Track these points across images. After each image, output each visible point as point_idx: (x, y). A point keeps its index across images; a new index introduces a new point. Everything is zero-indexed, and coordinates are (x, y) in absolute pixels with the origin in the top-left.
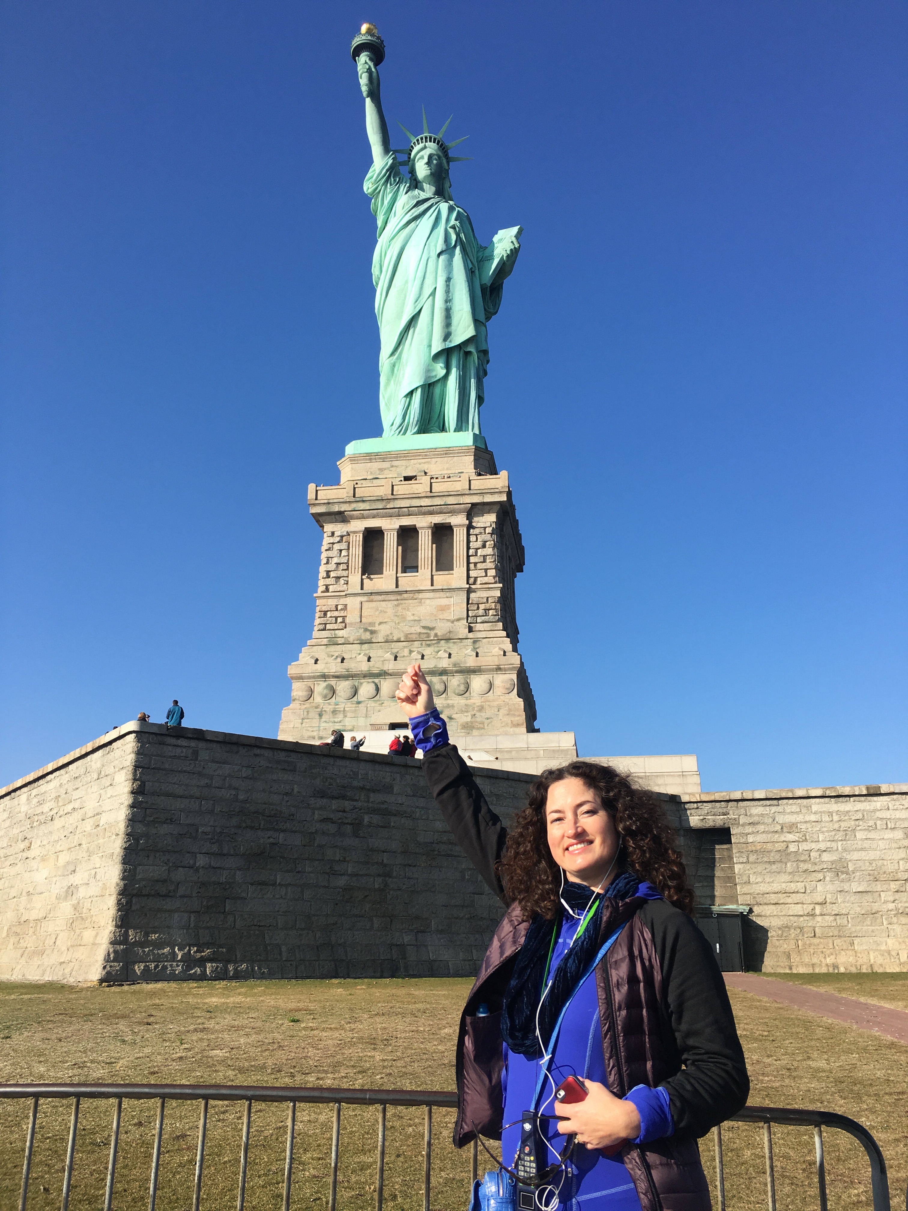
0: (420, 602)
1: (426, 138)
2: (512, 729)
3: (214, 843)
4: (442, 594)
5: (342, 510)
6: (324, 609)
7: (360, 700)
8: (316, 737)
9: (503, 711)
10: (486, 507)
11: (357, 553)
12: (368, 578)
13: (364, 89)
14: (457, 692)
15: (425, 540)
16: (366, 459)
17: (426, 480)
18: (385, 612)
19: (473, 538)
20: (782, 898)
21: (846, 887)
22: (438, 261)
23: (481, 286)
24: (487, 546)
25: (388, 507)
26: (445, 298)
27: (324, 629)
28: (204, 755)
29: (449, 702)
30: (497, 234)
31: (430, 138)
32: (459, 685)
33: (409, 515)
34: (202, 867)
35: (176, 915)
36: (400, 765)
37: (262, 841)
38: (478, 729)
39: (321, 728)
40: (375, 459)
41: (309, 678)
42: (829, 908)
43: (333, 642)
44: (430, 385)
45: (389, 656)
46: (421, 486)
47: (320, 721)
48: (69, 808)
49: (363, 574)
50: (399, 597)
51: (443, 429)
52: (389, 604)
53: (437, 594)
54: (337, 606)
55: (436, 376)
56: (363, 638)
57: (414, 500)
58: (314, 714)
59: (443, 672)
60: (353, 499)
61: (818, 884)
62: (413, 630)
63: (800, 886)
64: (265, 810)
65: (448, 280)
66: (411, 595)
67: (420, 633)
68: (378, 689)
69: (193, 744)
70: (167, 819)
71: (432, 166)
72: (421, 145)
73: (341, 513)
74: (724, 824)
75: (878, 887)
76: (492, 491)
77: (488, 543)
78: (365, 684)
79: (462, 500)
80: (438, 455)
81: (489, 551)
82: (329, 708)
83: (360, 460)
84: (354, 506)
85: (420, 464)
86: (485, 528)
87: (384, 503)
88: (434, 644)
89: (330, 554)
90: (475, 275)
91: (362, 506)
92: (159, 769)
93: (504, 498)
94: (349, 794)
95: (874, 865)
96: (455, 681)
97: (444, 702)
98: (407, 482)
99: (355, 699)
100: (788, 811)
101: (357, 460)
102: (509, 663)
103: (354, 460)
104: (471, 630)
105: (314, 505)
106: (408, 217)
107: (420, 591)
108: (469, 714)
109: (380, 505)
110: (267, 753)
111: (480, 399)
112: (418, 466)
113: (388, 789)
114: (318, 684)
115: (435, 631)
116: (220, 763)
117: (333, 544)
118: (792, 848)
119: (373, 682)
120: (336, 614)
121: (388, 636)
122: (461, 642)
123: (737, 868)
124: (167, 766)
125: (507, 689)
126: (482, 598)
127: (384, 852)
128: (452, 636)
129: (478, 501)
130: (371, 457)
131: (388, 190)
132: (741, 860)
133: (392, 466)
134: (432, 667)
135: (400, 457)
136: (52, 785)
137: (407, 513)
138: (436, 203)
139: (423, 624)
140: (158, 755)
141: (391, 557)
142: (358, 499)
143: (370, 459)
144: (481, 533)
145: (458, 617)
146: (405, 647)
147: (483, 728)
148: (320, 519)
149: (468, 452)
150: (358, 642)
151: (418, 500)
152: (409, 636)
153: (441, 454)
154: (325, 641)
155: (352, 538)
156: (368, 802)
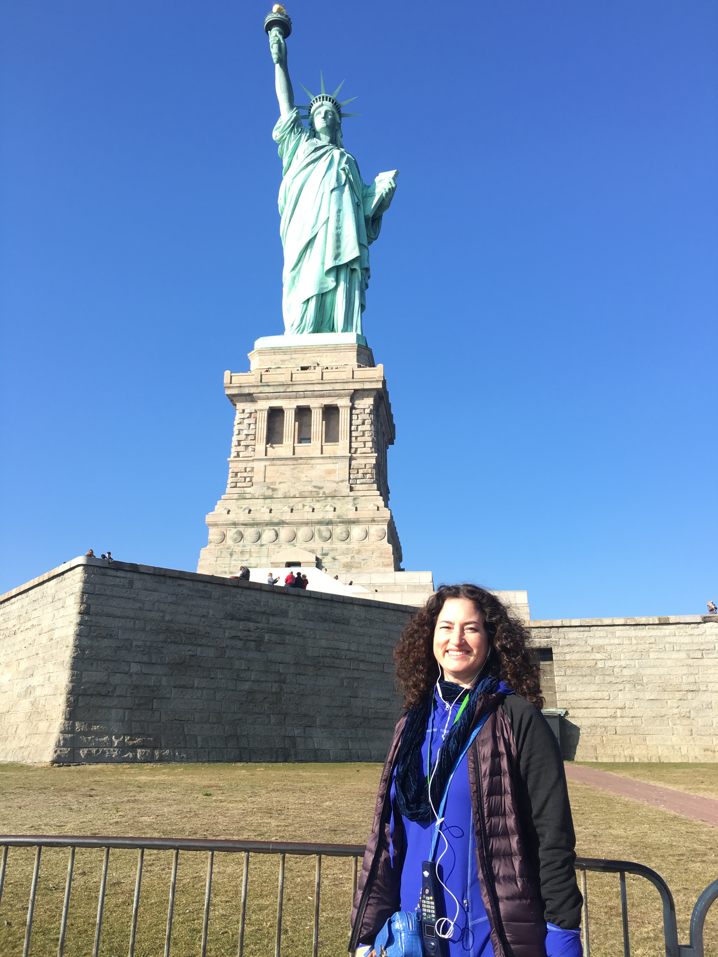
0: (312, 467)
1: (323, 97)
2: (383, 568)
3: (144, 654)
4: (329, 461)
5: (251, 392)
6: (236, 470)
7: (263, 543)
8: (228, 572)
9: (376, 554)
10: (365, 392)
11: (263, 427)
12: (271, 446)
13: (275, 57)
14: (340, 538)
15: (317, 417)
16: (271, 352)
17: (318, 369)
18: (284, 474)
19: (354, 417)
20: (591, 704)
21: (641, 696)
22: (331, 196)
23: (365, 216)
24: (366, 424)
25: (288, 391)
26: (336, 225)
27: (235, 487)
28: (138, 584)
29: (334, 546)
30: (378, 175)
31: (327, 97)
32: (341, 533)
33: (305, 398)
34: (135, 673)
35: (114, 711)
36: (294, 595)
37: (183, 653)
38: (356, 568)
39: (232, 565)
40: (278, 352)
41: (223, 525)
42: (627, 712)
43: (242, 497)
44: (323, 294)
45: (287, 509)
46: (314, 375)
47: (231, 560)
48: (28, 625)
49: (267, 443)
50: (295, 462)
51: (332, 330)
52: (288, 468)
53: (326, 461)
54: (245, 468)
55: (328, 287)
56: (266, 494)
57: (309, 386)
58: (226, 554)
59: (329, 523)
60: (260, 384)
61: (620, 693)
62: (306, 489)
63: (605, 695)
64: (186, 628)
65: (339, 211)
66: (305, 461)
67: (311, 491)
68: (277, 535)
69: (129, 575)
70: (107, 635)
71: (328, 120)
72: (319, 103)
73: (250, 395)
74: (548, 645)
75: (666, 696)
76: (371, 380)
77: (366, 421)
78: (267, 531)
79: (347, 386)
80: (328, 350)
81: (367, 427)
82: (238, 549)
83: (266, 353)
84: (261, 389)
85: (314, 357)
86: (364, 409)
87: (285, 387)
88: (322, 500)
89: (241, 427)
90: (360, 209)
91: (267, 389)
92: (102, 595)
93: (380, 386)
94: (253, 617)
95: (663, 678)
96: (339, 530)
97: (330, 546)
98: (303, 371)
99: (259, 542)
100: (598, 636)
101: (264, 353)
102: (382, 516)
103: (261, 353)
104: (351, 489)
105: (229, 387)
106: (308, 160)
107: (312, 458)
108: (349, 556)
109: (281, 389)
110: (189, 584)
111: (362, 307)
112: (312, 358)
113: (284, 614)
114: (230, 530)
115: (323, 490)
116: (151, 591)
117: (244, 419)
118: (600, 664)
119: (274, 529)
120: (245, 474)
121: (286, 493)
122: (344, 499)
123: (557, 679)
124: (108, 592)
125: (379, 536)
126: (361, 464)
127: (280, 663)
128: (337, 494)
129: (360, 388)
130: (275, 351)
131: (292, 138)
132: (560, 673)
133: (292, 359)
134: (320, 518)
135: (299, 351)
136: (15, 607)
137: (303, 396)
138: (330, 150)
139: (314, 484)
140: (101, 584)
141: (290, 431)
142: (264, 384)
143: (274, 352)
144: (361, 413)
145: (342, 479)
146: (299, 502)
147: (360, 567)
148: (233, 399)
149: (352, 349)
150: (262, 497)
151: (312, 386)
152: (303, 493)
153: (331, 350)
154: (236, 496)
155: (259, 415)
156: (268, 623)
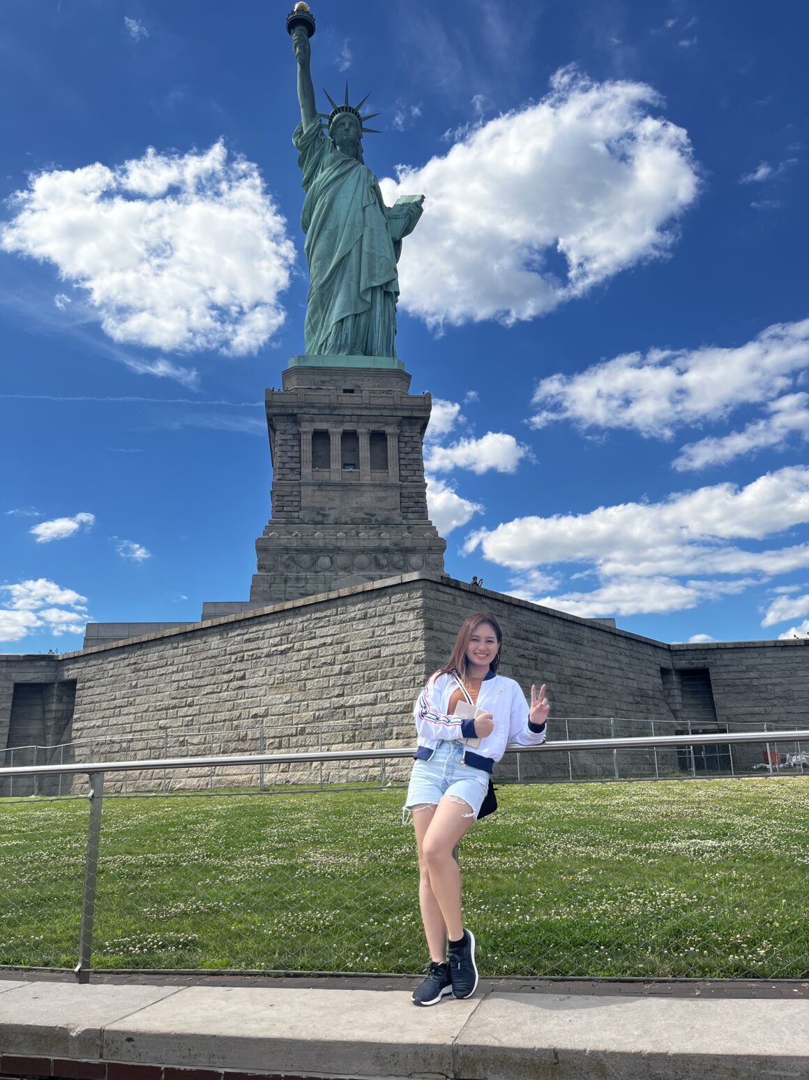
0: (362, 494)
1: (346, 108)
4: (379, 488)
5: (295, 412)
6: (281, 493)
7: (317, 570)
10: (413, 420)
11: (308, 450)
12: (318, 470)
14: (397, 566)
15: (364, 442)
16: (310, 372)
17: (365, 394)
18: (333, 500)
19: (402, 444)
22: (363, 212)
23: (393, 239)
25: (333, 413)
26: (370, 245)
27: (282, 511)
32: (398, 561)
39: (287, 592)
40: (318, 372)
41: (274, 550)
43: (290, 522)
44: (356, 315)
45: (341, 535)
47: (286, 587)
49: (314, 467)
50: (345, 489)
51: (365, 352)
52: (337, 494)
53: (376, 488)
54: (291, 492)
55: (363, 308)
56: (316, 519)
57: (356, 409)
58: (279, 580)
59: (386, 550)
60: (304, 404)
62: (357, 515)
65: (373, 230)
66: (355, 488)
67: (363, 519)
68: (332, 562)
71: (351, 132)
72: (342, 114)
73: (293, 415)
74: (705, 666)
76: (419, 408)
78: (321, 558)
79: (395, 413)
80: (369, 374)
81: (416, 455)
82: (292, 575)
83: (305, 372)
84: (306, 410)
85: (358, 380)
86: (412, 437)
87: (331, 410)
88: (376, 527)
89: (284, 448)
91: (312, 411)
93: (428, 414)
96: (395, 558)
98: (347, 394)
99: (313, 569)
101: (302, 372)
102: (439, 544)
103: (299, 372)
104: (405, 518)
105: (270, 406)
106: (337, 173)
107: (361, 484)
109: (328, 411)
112: (354, 381)
114: (281, 555)
115: (376, 517)
117: (286, 440)
119: (329, 556)
120: (291, 498)
121: (336, 519)
122: (398, 527)
123: (715, 697)
125: (437, 565)
126: (412, 492)
128: (390, 522)
129: (408, 415)
131: (316, 147)
133: (333, 380)
134: (377, 545)
135: (339, 373)
137: (350, 420)
138: (357, 165)
139: (366, 511)
141: (337, 455)
142: (308, 405)
143: (314, 372)
144: (409, 441)
145: (394, 507)
146: (353, 529)
148: (273, 418)
150: (313, 522)
151: (359, 410)
152: (355, 520)
153: (374, 374)
154: (283, 520)
155: (303, 437)
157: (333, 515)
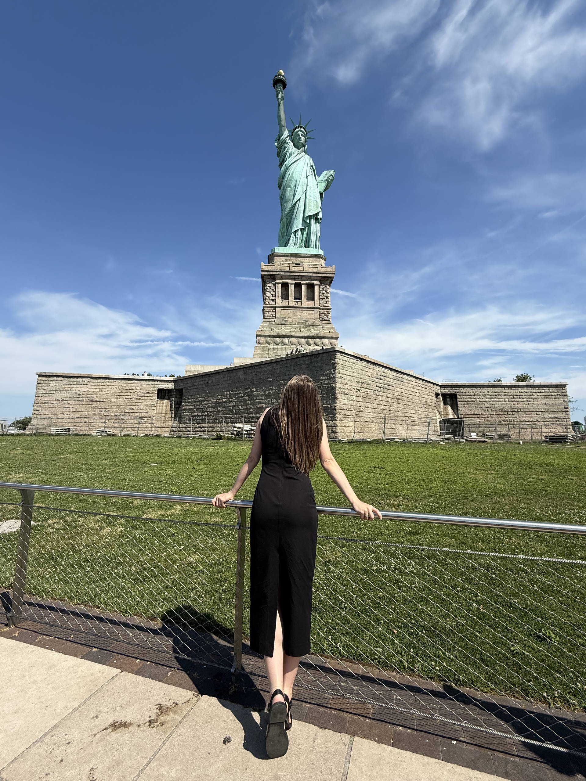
0: (303, 311)
4: (310, 309)
5: (275, 274)
6: (267, 311)
10: (326, 278)
11: (279, 291)
12: (284, 301)
15: (304, 288)
18: (290, 314)
19: (321, 289)
22: (306, 179)
23: (320, 192)
24: (327, 293)
25: (292, 275)
26: (310, 195)
27: (267, 318)
40: (285, 255)
41: (264, 336)
44: (302, 229)
46: (303, 268)
47: (269, 352)
49: (282, 299)
50: (296, 309)
51: (306, 247)
52: (292, 311)
54: (271, 310)
55: (305, 226)
58: (266, 349)
59: (312, 337)
60: (278, 271)
62: (300, 321)
65: (311, 187)
66: (299, 308)
67: (303, 323)
68: (289, 342)
76: (329, 273)
78: (284, 340)
79: (318, 275)
82: (271, 347)
85: (301, 259)
87: (290, 273)
88: (308, 327)
89: (268, 290)
90: (318, 188)
91: (281, 273)
98: (297, 266)
99: (280, 344)
101: (277, 255)
102: (336, 335)
105: (263, 271)
106: (295, 159)
107: (303, 307)
115: (308, 322)
119: (287, 339)
120: (271, 313)
121: (291, 323)
122: (318, 327)
126: (325, 311)
128: (314, 324)
133: (291, 259)
134: (308, 335)
135: (294, 256)
137: (298, 278)
138: (305, 155)
139: (304, 319)
141: (292, 294)
143: (282, 255)
145: (316, 318)
146: (298, 327)
149: (319, 257)
151: (302, 273)
153: (309, 257)
155: (277, 285)
157: (290, 320)
